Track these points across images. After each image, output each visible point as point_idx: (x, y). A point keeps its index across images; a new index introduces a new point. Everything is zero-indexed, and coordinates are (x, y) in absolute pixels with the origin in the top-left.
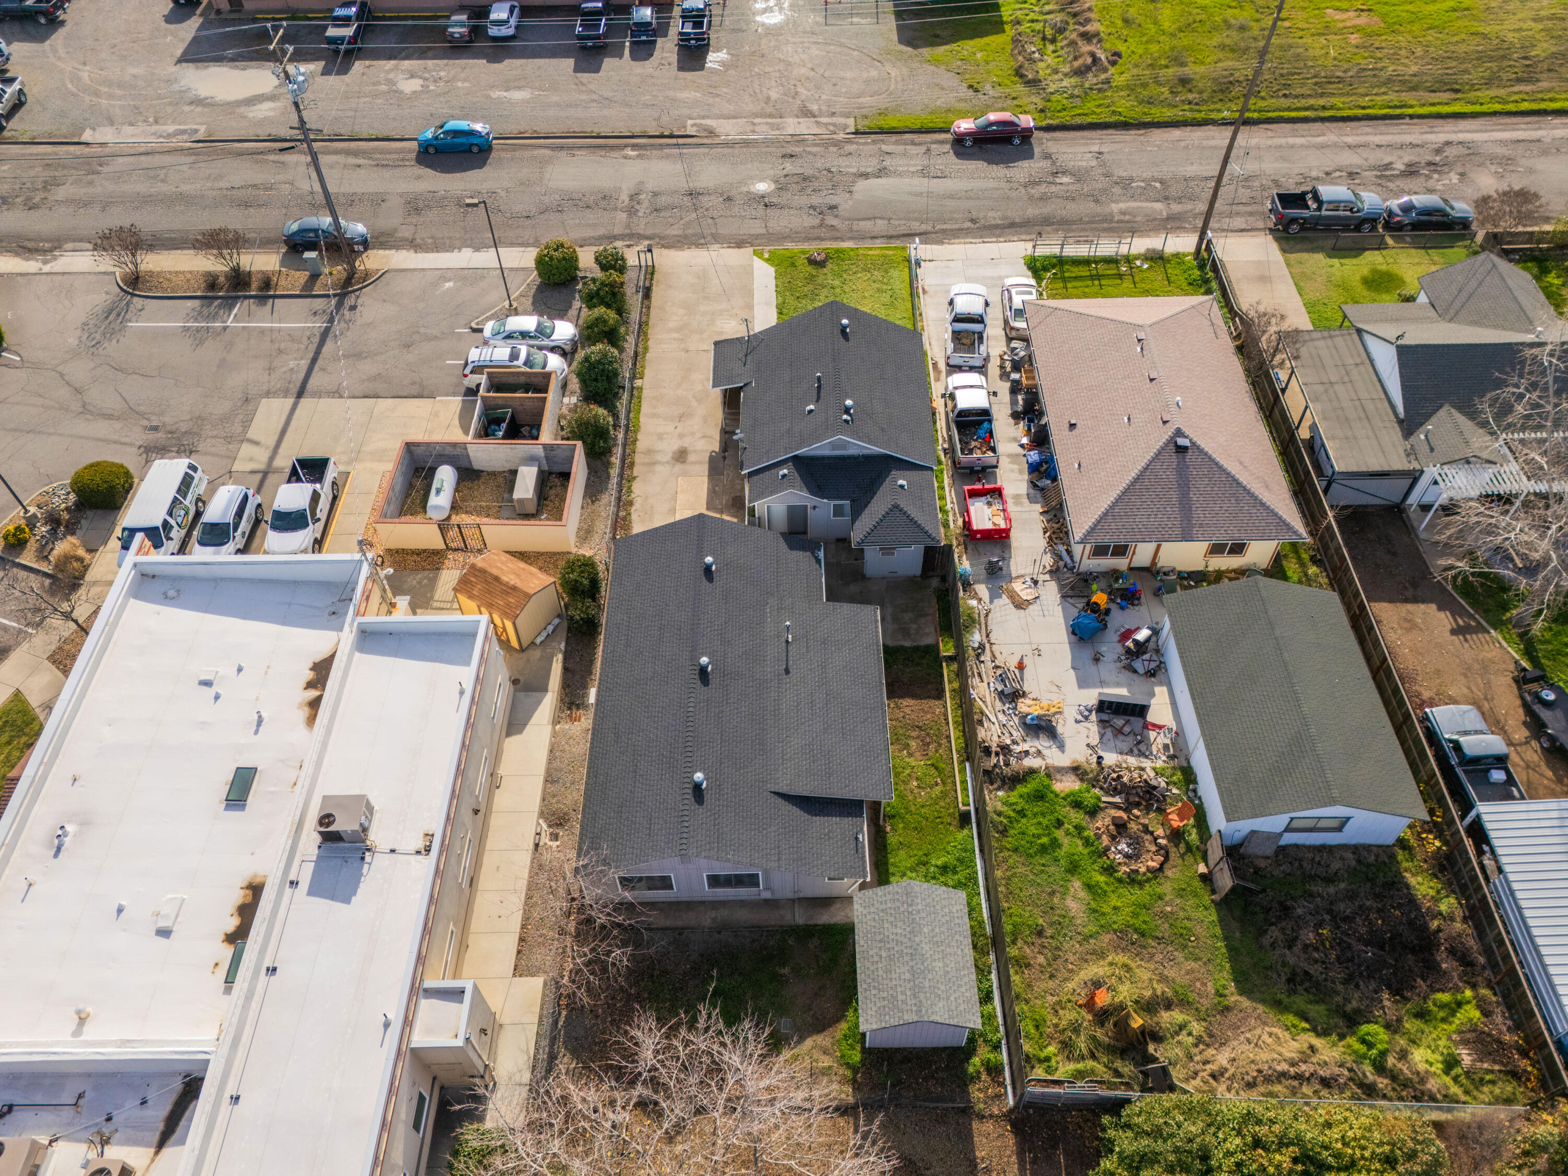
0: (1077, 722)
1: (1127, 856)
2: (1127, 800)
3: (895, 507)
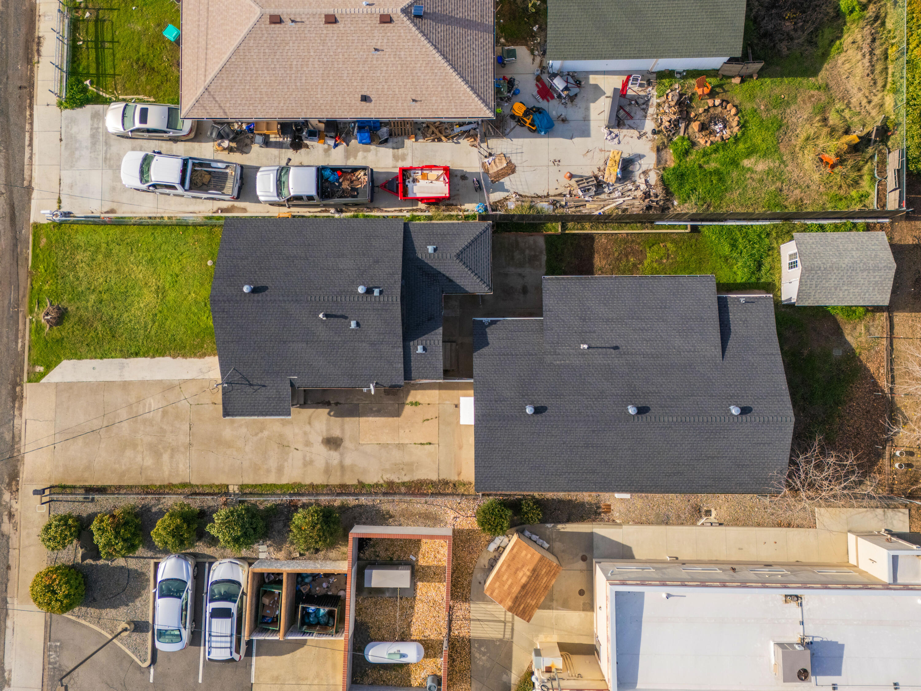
0: (619, 143)
1: (725, 127)
2: (684, 119)
3: (458, 256)
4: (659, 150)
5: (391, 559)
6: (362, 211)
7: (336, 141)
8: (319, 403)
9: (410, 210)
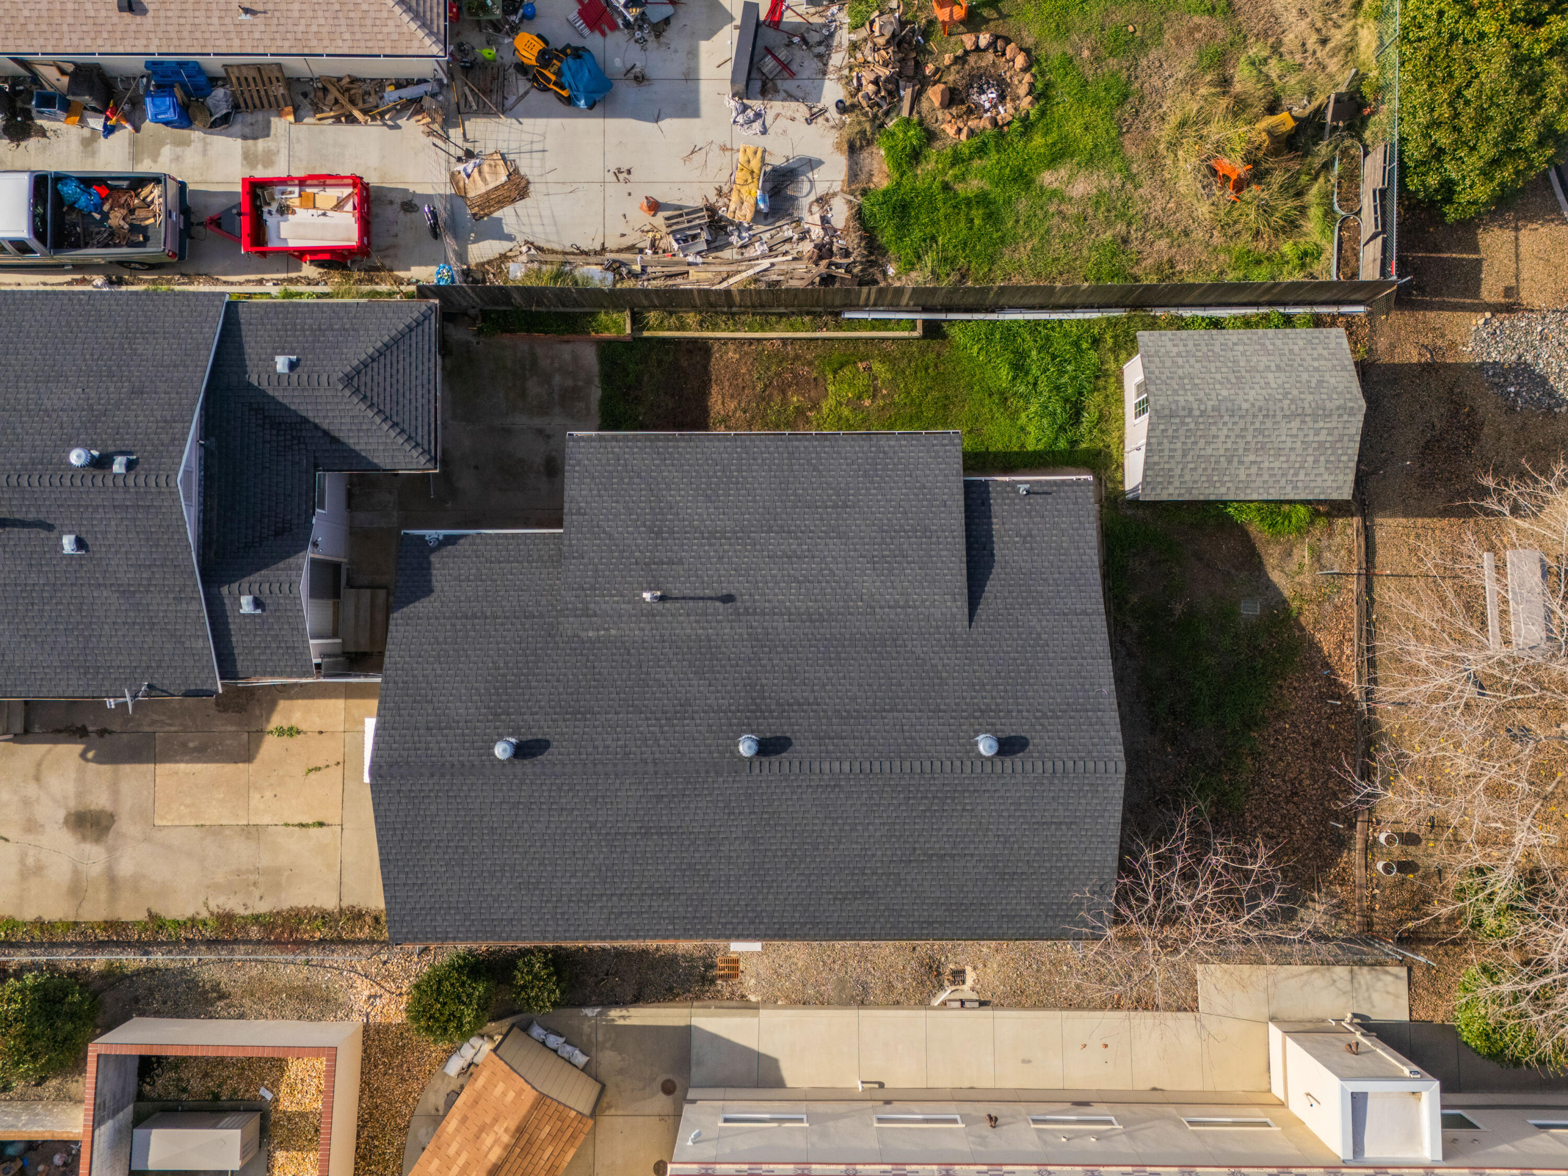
0: (764, 132)
1: (1002, 98)
2: (910, 79)
3: (348, 380)
4: (853, 149)
5: (216, 1097)
6: (169, 282)
7: (107, 119)
8: (60, 731)
9: (284, 280)
